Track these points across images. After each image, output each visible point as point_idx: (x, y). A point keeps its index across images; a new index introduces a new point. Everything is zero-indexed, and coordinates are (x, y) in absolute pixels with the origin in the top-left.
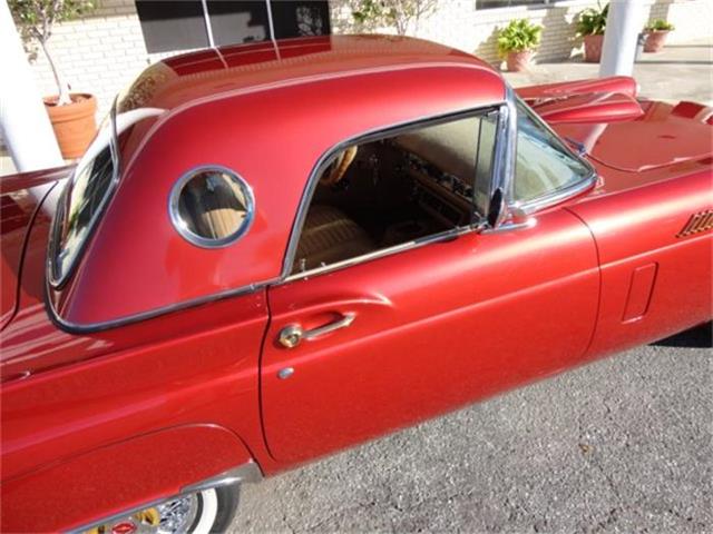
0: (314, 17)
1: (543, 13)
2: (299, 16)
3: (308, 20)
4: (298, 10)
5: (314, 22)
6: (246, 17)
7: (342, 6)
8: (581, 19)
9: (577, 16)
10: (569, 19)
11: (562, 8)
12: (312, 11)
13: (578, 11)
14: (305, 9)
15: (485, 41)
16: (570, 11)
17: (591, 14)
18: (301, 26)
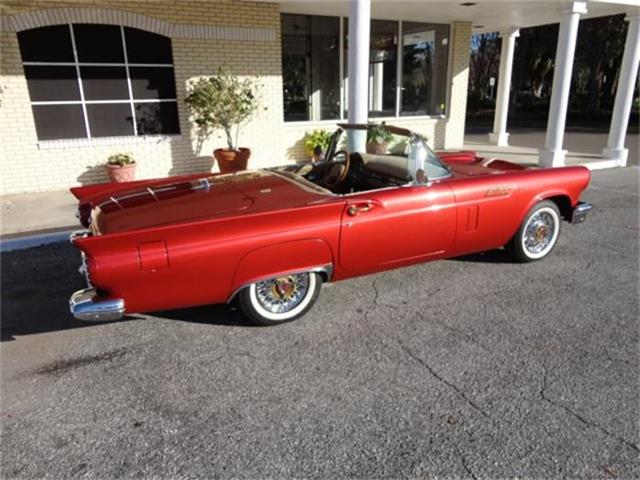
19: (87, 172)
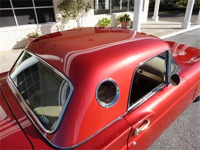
0: (50, 17)
1: (110, 16)
2: (46, 16)
3: (48, 18)
4: (45, 15)
5: (50, 18)
6: (28, 17)
7: (59, 14)
8: (119, 18)
9: (118, 17)
10: (116, 18)
11: (114, 15)
12: (49, 14)
13: (118, 16)
14: (47, 14)
15: (97, 23)
16: (116, 16)
17: (121, 16)
18: (46, 19)
19: (17, 44)
